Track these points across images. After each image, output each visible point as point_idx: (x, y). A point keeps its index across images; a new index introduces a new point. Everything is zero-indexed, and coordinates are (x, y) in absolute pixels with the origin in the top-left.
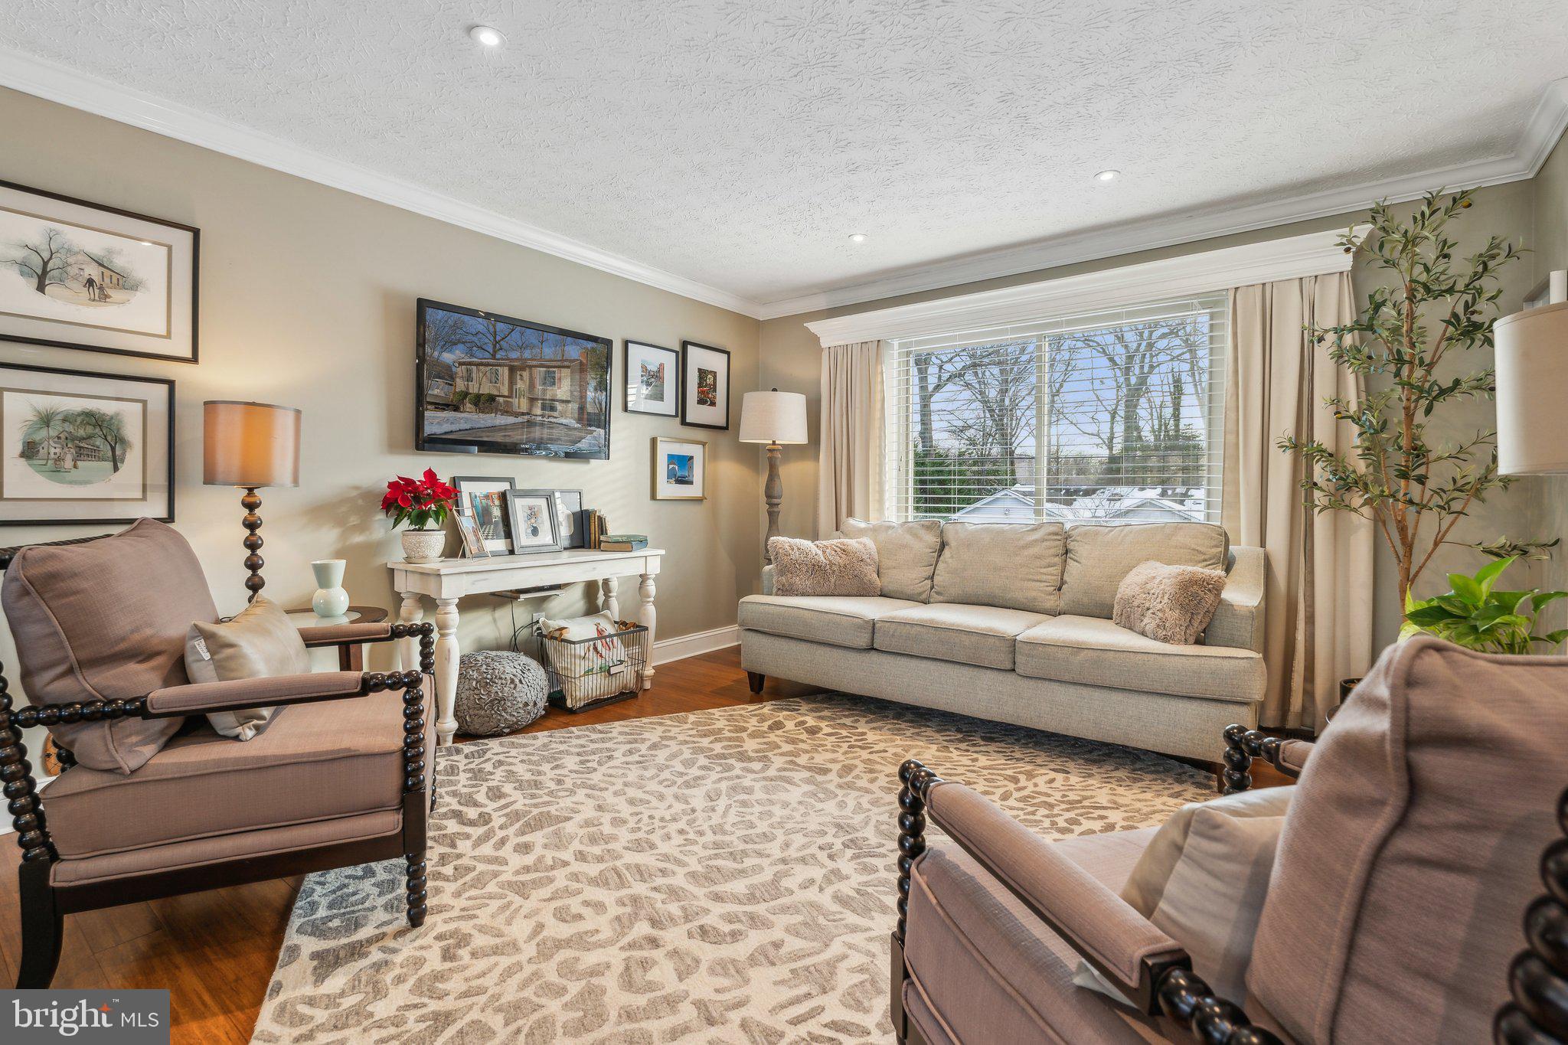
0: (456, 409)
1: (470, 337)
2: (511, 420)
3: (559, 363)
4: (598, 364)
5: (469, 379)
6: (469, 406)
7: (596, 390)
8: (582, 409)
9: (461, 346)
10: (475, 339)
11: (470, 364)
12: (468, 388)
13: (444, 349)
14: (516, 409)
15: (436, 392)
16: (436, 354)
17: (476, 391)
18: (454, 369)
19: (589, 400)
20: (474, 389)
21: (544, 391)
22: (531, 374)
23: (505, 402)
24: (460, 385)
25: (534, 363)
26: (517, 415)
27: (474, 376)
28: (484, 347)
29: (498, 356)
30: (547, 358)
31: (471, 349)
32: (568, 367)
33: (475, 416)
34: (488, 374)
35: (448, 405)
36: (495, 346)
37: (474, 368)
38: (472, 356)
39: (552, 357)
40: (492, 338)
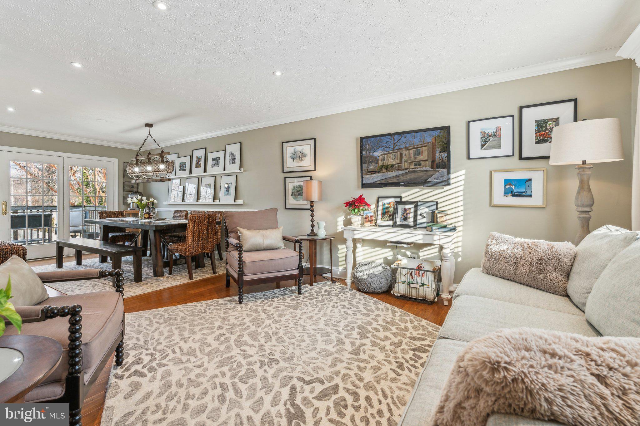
0: (379, 172)
1: (384, 144)
2: (401, 172)
3: (422, 145)
4: (441, 141)
5: (384, 160)
6: (384, 170)
7: (440, 152)
8: (433, 162)
9: (381, 149)
10: (386, 145)
11: (384, 154)
12: (383, 164)
13: (374, 151)
14: (403, 168)
15: (371, 167)
16: (371, 153)
17: (387, 164)
18: (378, 158)
19: (436, 157)
20: (386, 163)
21: (415, 158)
22: (409, 153)
23: (398, 166)
24: (380, 163)
25: (411, 148)
26: (403, 170)
27: (386, 158)
28: (390, 147)
29: (395, 149)
30: (417, 144)
31: (384, 149)
32: (426, 146)
33: (386, 174)
34: (391, 157)
35: (376, 172)
36: (394, 145)
37: (386, 155)
38: (385, 151)
39: (419, 144)
40: (393, 143)
